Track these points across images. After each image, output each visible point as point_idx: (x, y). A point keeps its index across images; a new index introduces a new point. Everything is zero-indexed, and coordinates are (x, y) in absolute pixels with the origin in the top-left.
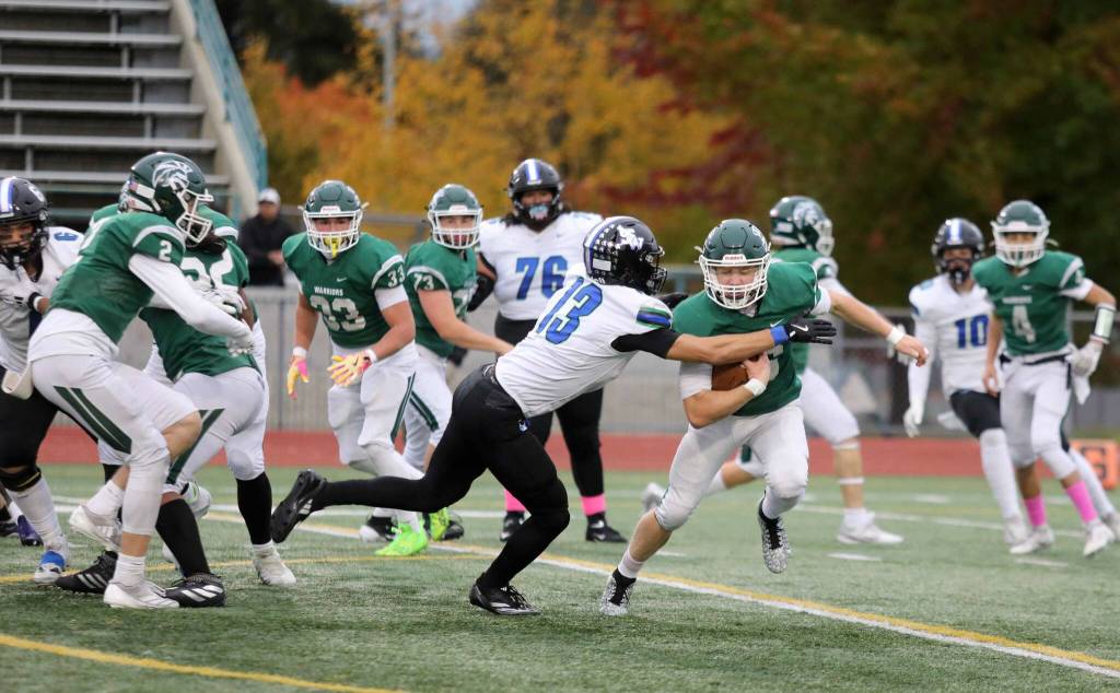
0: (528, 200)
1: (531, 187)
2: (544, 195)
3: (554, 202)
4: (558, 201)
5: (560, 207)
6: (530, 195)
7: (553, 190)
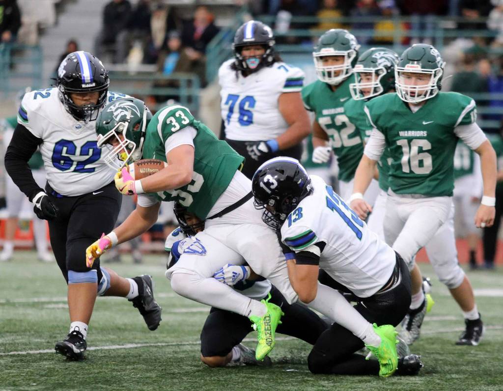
0: (246, 53)
1: (247, 43)
2: (258, 49)
3: (265, 56)
4: (268, 55)
5: (270, 59)
6: (248, 49)
7: (265, 46)
